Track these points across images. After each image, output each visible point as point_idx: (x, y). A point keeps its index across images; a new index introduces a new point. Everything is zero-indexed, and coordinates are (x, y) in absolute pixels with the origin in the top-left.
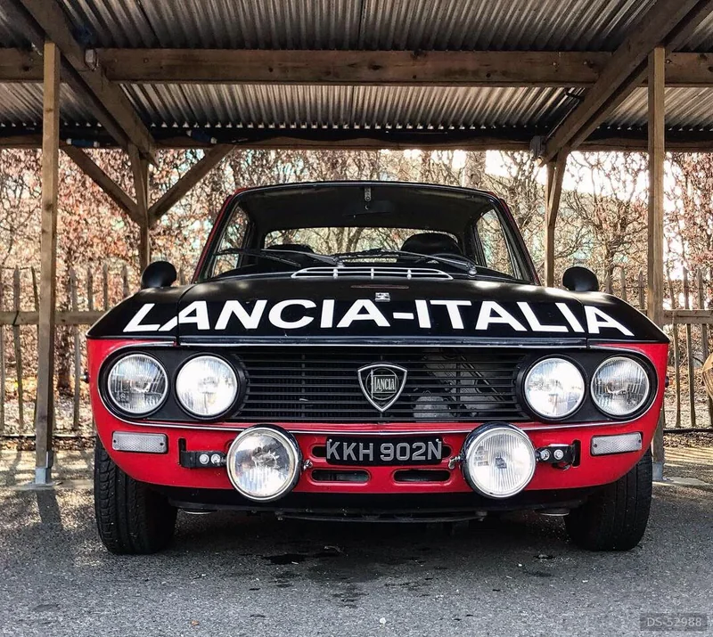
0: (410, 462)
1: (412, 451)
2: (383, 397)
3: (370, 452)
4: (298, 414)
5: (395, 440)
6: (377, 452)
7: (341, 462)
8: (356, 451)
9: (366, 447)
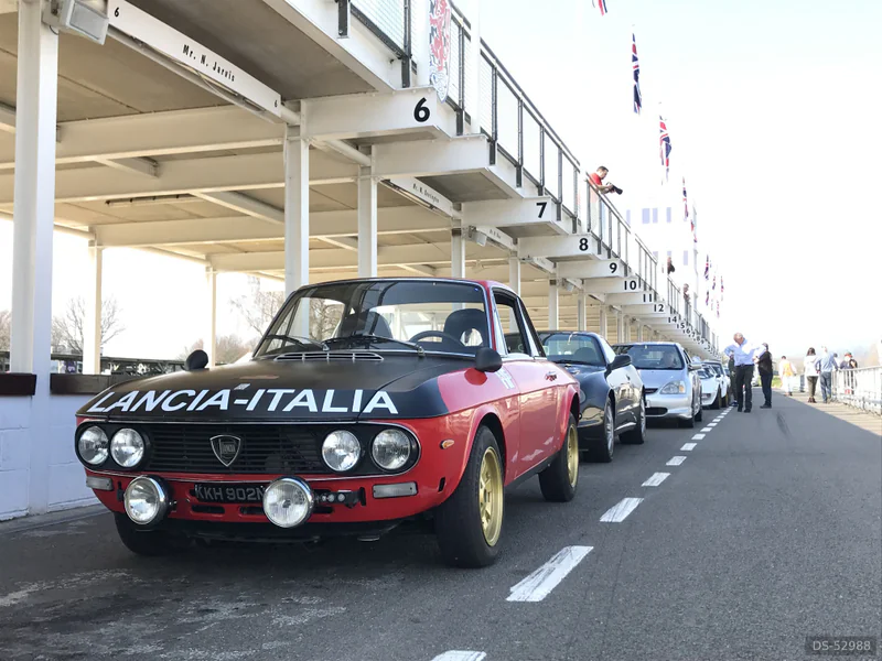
0: (246, 501)
1: (247, 494)
2: (228, 457)
3: (220, 493)
4: (183, 467)
5: (235, 486)
6: (225, 495)
7: (205, 500)
8: (212, 492)
9: (218, 491)
